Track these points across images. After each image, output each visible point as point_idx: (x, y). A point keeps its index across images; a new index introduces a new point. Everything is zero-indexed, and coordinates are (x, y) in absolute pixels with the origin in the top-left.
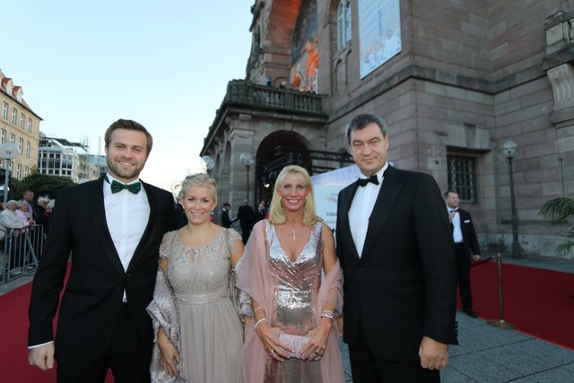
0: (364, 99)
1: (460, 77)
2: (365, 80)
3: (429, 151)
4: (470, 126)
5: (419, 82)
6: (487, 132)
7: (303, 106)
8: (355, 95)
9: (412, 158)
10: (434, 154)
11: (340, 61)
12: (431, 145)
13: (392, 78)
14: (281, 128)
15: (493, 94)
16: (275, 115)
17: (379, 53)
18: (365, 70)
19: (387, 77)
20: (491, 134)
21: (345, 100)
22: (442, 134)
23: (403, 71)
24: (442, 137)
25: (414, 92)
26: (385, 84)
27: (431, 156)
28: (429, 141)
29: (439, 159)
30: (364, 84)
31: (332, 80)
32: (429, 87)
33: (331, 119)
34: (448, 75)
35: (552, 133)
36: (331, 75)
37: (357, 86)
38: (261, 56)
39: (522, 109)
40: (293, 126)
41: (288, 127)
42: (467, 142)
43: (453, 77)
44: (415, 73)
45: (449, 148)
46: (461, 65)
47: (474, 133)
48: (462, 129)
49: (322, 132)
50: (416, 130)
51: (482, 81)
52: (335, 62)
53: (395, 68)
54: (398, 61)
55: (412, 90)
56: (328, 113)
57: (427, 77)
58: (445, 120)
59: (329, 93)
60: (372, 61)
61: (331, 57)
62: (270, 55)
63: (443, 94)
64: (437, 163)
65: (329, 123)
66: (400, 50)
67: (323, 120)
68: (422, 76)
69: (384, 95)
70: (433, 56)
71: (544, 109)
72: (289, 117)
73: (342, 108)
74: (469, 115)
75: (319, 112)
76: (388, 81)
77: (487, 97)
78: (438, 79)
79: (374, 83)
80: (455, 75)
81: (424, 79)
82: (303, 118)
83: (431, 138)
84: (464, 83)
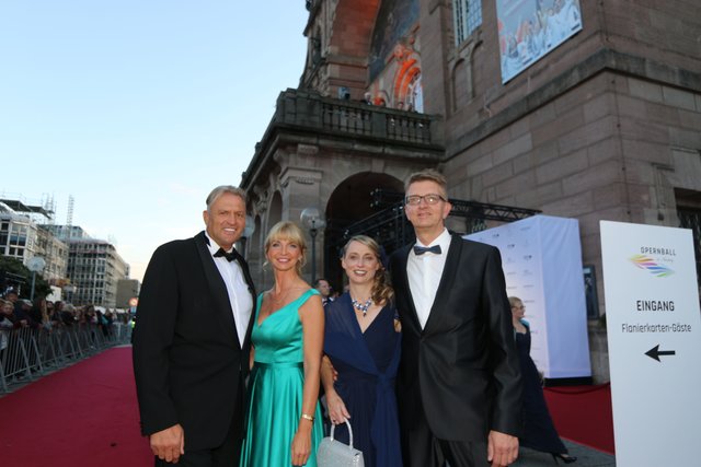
0: (513, 115)
1: (683, 73)
2: (511, 85)
3: (645, 198)
5: (620, 79)
7: (401, 132)
8: (496, 109)
9: (619, 209)
10: (654, 202)
11: (461, 61)
12: (648, 186)
13: (566, 75)
14: (366, 169)
16: (356, 147)
17: (537, 40)
18: (510, 69)
19: (556, 75)
21: (475, 121)
22: (664, 167)
23: (589, 61)
24: (664, 172)
25: (612, 96)
26: (553, 86)
27: (649, 205)
28: (644, 180)
29: (663, 212)
30: (511, 91)
31: (446, 92)
32: (636, 87)
33: (448, 153)
34: (665, 68)
36: (446, 84)
37: (494, 96)
38: (322, 69)
40: (386, 166)
41: (377, 167)
43: (673, 72)
44: (613, 63)
45: (679, 193)
46: (684, 55)
48: (696, 159)
50: (621, 161)
52: (453, 64)
53: (569, 59)
54: (576, 47)
55: (607, 91)
56: (442, 143)
57: (632, 71)
58: (667, 145)
59: (443, 112)
60: (524, 53)
61: (445, 56)
62: (337, 68)
63: (658, 99)
64: (660, 219)
65: (446, 161)
66: (580, 28)
67: (435, 156)
68: (625, 68)
69: (551, 105)
70: (638, 38)
72: (380, 150)
73: (469, 134)
75: (427, 143)
76: (558, 81)
78: (650, 74)
79: (529, 88)
80: (676, 68)
81: (627, 74)
82: (402, 153)
83: (647, 175)
84: (690, 82)
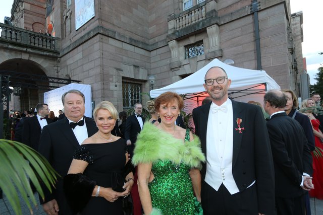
0: (77, 44)
1: (130, 39)
2: (79, 31)
3: (111, 79)
4: (136, 67)
5: (104, 37)
6: (146, 71)
7: (38, 43)
8: (74, 40)
9: (100, 83)
10: (114, 80)
11: (67, 17)
12: (112, 75)
13: (90, 32)
14: (19, 57)
15: (150, 51)
17: (84, 15)
18: (78, 26)
19: (88, 31)
20: (148, 72)
21: (68, 43)
22: (119, 70)
23: (95, 29)
24: (119, 71)
25: (101, 43)
26: (87, 36)
27: (112, 81)
28: (111, 73)
29: (117, 84)
30: (78, 33)
31: (62, 28)
32: (111, 41)
33: (61, 54)
34: (123, 36)
35: (171, 73)
36: (62, 25)
37: (74, 35)
39: (160, 60)
40: (30, 56)
41: (25, 57)
42: (135, 74)
43: (127, 38)
44: (102, 32)
45: (123, 78)
46: (132, 33)
47: (139, 71)
48: (132, 68)
49: (56, 63)
50: (102, 66)
51: (143, 43)
52: (65, 17)
53: (92, 26)
54: (93, 23)
55: (99, 41)
56: (59, 50)
57: (110, 35)
58: (122, 62)
59: (60, 37)
60: (81, 20)
61: (62, 13)
62: (29, 5)
63: (121, 46)
64: (116, 86)
65: (61, 58)
66: (94, 16)
67: (55, 55)
68: (107, 34)
69: (87, 42)
70: (115, 24)
71: (168, 61)
72: (25, 49)
73: (66, 48)
74: (136, 60)
75: (52, 49)
76: (88, 34)
77: (147, 52)
78: (117, 37)
79: (82, 34)
80: (128, 37)
81: (108, 36)
82: (37, 52)
83: (113, 72)
84: (133, 42)
